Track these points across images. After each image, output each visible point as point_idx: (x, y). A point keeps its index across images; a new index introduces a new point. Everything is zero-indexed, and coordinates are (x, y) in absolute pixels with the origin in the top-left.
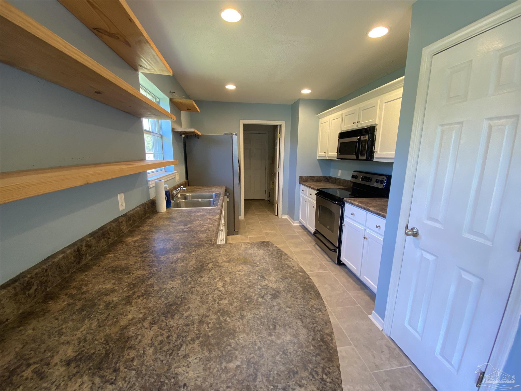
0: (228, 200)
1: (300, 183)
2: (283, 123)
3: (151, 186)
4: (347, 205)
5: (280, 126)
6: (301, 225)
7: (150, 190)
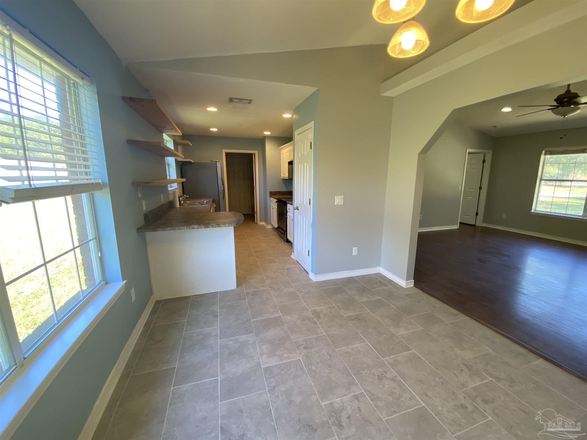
0: (215, 206)
1: (270, 196)
2: (256, 152)
3: (170, 193)
4: (288, 205)
5: (254, 154)
6: (273, 227)
7: (170, 195)
